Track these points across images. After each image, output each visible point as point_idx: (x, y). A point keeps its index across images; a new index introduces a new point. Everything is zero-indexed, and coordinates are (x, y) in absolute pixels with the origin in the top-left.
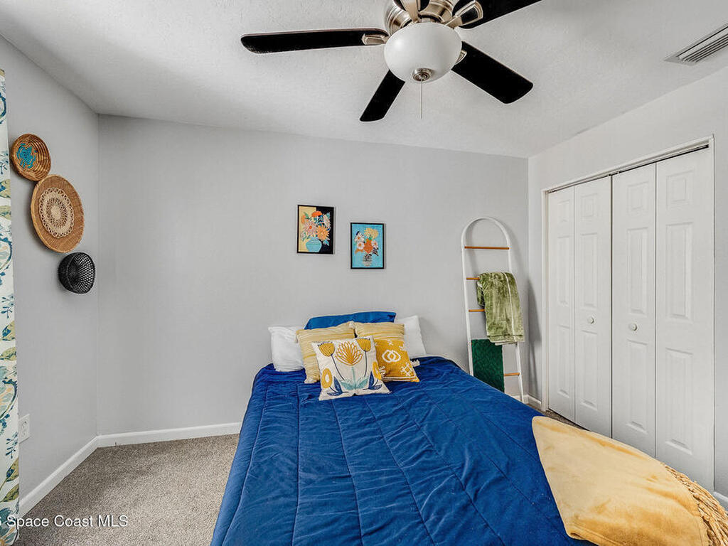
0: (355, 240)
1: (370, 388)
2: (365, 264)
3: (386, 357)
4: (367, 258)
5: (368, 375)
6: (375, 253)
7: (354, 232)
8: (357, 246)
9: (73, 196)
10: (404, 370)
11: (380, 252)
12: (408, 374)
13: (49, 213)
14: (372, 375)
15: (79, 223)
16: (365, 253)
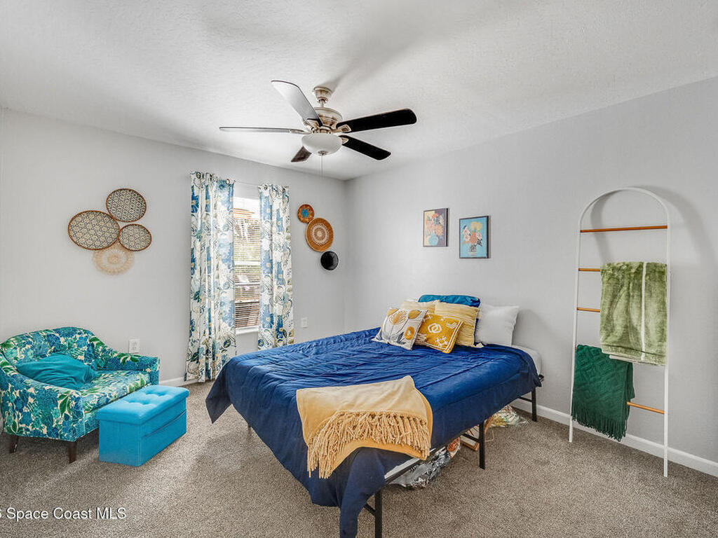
0: (463, 233)
1: (399, 342)
2: (470, 254)
3: (430, 328)
4: (473, 248)
5: (400, 333)
6: (479, 243)
7: (462, 227)
8: (464, 239)
9: (328, 225)
10: (438, 340)
11: (484, 243)
12: (441, 345)
13: (316, 235)
14: (402, 334)
15: (331, 237)
16: (470, 245)
